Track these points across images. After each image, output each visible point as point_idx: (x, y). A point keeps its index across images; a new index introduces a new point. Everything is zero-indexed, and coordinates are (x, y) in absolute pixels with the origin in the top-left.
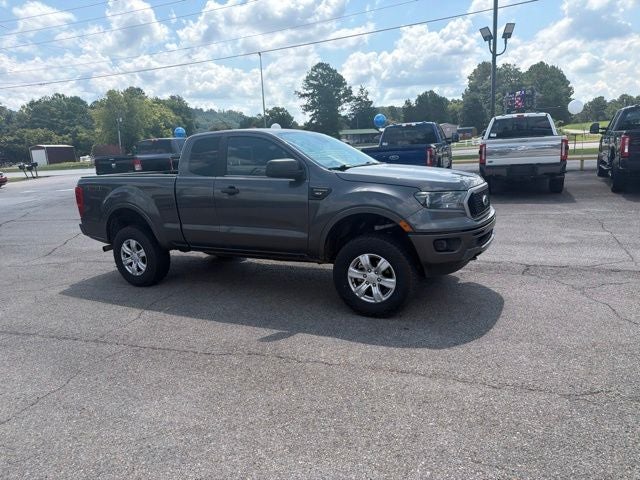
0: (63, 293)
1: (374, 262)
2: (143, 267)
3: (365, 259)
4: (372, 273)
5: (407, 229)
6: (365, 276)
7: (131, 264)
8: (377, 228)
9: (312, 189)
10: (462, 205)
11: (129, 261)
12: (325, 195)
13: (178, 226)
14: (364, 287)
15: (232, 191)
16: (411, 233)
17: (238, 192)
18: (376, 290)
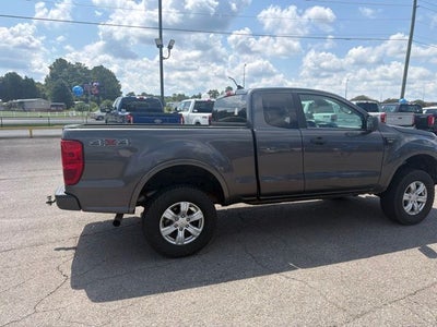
6: (410, 197)
9: (386, 139)
11: (172, 228)
12: (393, 143)
15: (320, 141)
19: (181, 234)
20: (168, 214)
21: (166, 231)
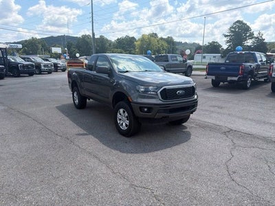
0: (57, 107)
2: (78, 102)
3: (122, 111)
5: (130, 100)
6: (122, 118)
10: (157, 92)
14: (121, 122)
18: (124, 124)
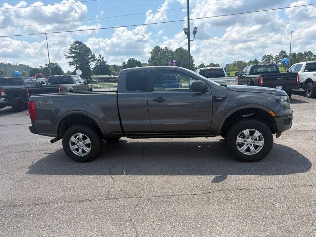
0: (29, 173)
1: (252, 133)
2: (88, 150)
3: (246, 132)
4: (250, 139)
5: (273, 115)
6: (246, 141)
7: (77, 150)
8: (244, 116)
9: (215, 97)
11: (76, 147)
12: (223, 100)
13: (118, 123)
14: (245, 147)
15: (161, 100)
16: (275, 117)
17: (165, 100)
18: (252, 148)
19: (80, 150)
20: (73, 139)
21: (73, 147)
